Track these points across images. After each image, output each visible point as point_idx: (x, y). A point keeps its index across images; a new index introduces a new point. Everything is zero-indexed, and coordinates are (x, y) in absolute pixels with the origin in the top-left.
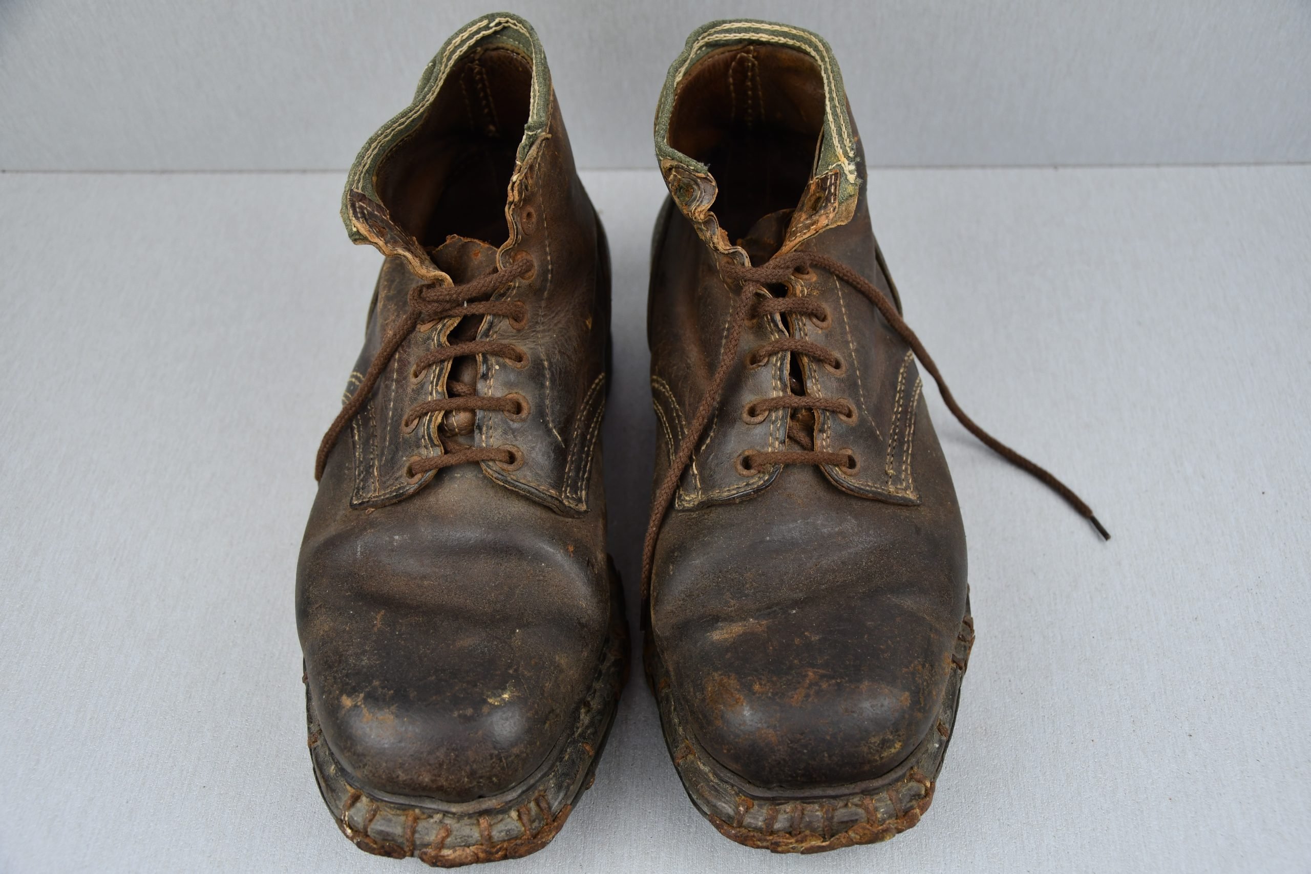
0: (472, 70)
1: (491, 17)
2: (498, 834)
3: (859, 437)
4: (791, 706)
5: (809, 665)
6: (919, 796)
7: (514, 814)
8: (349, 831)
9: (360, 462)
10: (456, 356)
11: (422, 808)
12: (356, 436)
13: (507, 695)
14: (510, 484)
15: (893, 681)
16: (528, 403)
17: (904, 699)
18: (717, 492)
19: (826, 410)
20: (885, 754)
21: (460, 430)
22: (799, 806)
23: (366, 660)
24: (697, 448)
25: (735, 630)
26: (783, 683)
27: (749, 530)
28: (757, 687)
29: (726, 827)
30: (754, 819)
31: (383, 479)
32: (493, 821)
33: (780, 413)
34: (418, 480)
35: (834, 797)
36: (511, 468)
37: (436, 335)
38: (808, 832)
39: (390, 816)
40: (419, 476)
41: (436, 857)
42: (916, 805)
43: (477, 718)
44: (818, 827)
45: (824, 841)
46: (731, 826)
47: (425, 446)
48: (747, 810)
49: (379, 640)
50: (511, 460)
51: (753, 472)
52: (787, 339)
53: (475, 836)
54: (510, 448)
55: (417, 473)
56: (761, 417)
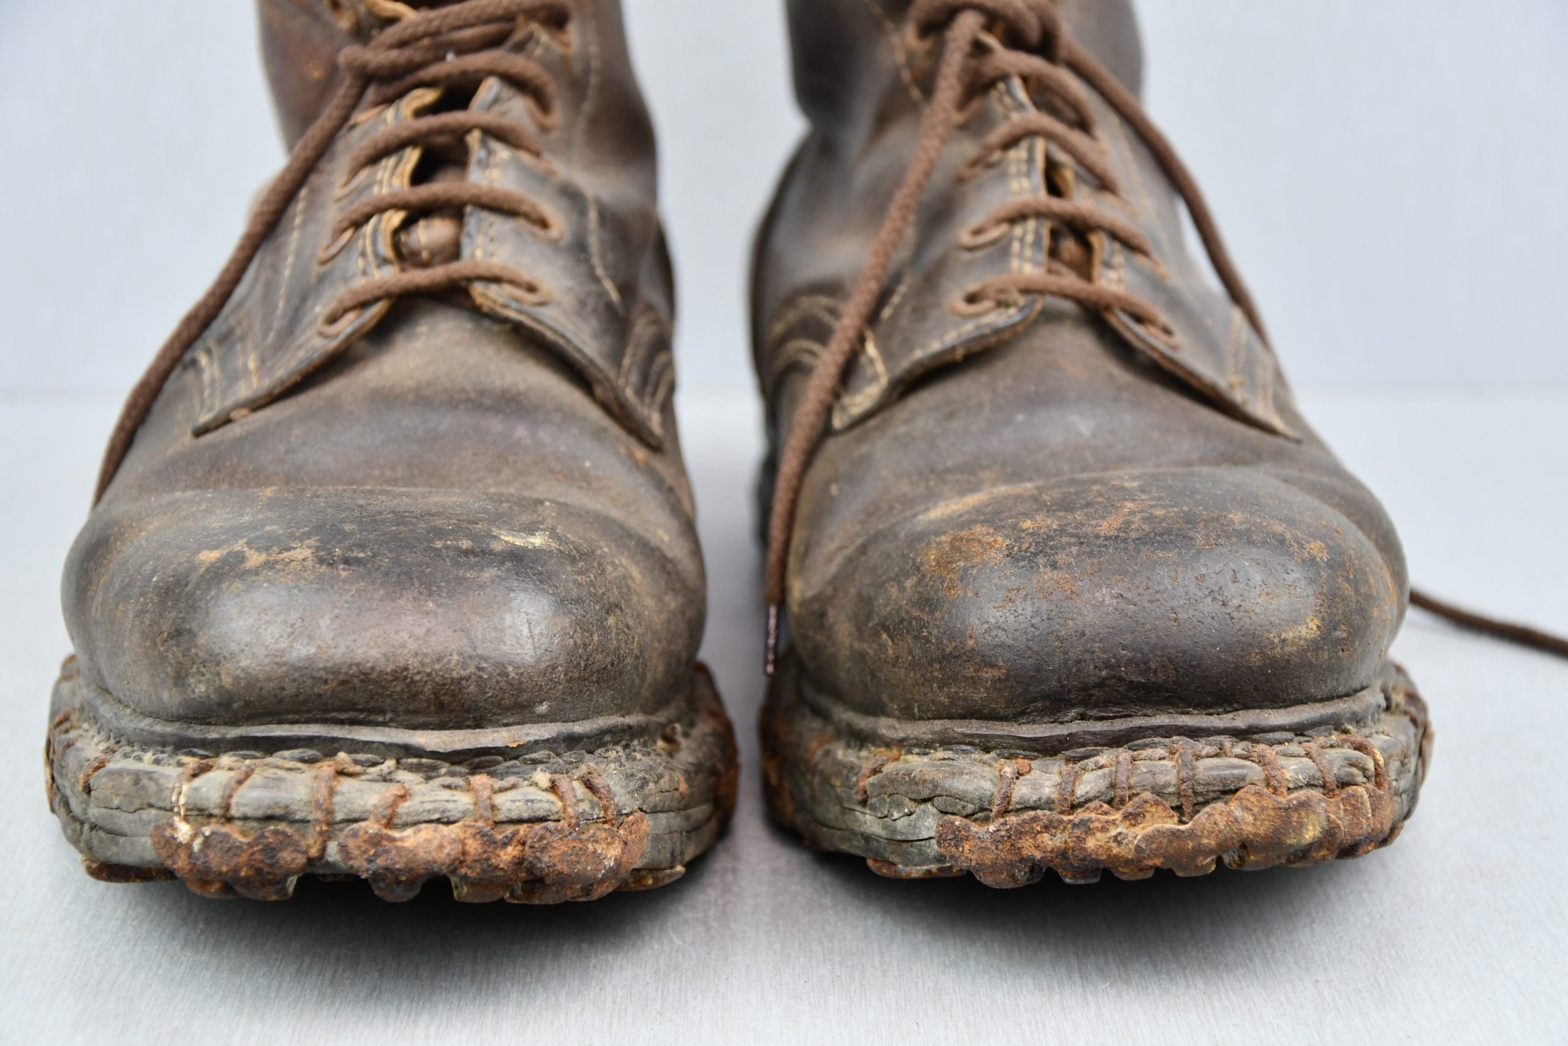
2: (510, 803)
3: (1174, 302)
4: (1097, 536)
5: (1125, 499)
6: (1364, 770)
7: (542, 777)
8: (183, 831)
9: (213, 381)
10: (431, 132)
11: (354, 747)
12: (203, 360)
13: (537, 541)
14: (528, 315)
15: (1290, 522)
16: (560, 223)
17: (1316, 548)
18: (919, 354)
19: (1114, 236)
20: (1289, 635)
21: (433, 254)
22: (1124, 754)
23: (246, 519)
24: (872, 318)
25: (972, 500)
26: (1079, 516)
27: (981, 406)
28: (1027, 524)
29: (975, 828)
30: (1035, 786)
31: (269, 365)
32: (498, 784)
33: (1031, 224)
34: (348, 324)
35: (1194, 733)
36: (530, 298)
37: (390, 114)
38: (1147, 795)
39: (281, 773)
40: (351, 316)
41: (376, 841)
42: (1360, 779)
43: (482, 554)
44: (1167, 785)
45: (1181, 822)
46: (987, 820)
47: (364, 273)
48: (1019, 775)
49: (271, 504)
50: (531, 289)
51: (987, 304)
52: (1034, 117)
53: (462, 801)
54: (526, 276)
55: (346, 311)
56: (994, 233)
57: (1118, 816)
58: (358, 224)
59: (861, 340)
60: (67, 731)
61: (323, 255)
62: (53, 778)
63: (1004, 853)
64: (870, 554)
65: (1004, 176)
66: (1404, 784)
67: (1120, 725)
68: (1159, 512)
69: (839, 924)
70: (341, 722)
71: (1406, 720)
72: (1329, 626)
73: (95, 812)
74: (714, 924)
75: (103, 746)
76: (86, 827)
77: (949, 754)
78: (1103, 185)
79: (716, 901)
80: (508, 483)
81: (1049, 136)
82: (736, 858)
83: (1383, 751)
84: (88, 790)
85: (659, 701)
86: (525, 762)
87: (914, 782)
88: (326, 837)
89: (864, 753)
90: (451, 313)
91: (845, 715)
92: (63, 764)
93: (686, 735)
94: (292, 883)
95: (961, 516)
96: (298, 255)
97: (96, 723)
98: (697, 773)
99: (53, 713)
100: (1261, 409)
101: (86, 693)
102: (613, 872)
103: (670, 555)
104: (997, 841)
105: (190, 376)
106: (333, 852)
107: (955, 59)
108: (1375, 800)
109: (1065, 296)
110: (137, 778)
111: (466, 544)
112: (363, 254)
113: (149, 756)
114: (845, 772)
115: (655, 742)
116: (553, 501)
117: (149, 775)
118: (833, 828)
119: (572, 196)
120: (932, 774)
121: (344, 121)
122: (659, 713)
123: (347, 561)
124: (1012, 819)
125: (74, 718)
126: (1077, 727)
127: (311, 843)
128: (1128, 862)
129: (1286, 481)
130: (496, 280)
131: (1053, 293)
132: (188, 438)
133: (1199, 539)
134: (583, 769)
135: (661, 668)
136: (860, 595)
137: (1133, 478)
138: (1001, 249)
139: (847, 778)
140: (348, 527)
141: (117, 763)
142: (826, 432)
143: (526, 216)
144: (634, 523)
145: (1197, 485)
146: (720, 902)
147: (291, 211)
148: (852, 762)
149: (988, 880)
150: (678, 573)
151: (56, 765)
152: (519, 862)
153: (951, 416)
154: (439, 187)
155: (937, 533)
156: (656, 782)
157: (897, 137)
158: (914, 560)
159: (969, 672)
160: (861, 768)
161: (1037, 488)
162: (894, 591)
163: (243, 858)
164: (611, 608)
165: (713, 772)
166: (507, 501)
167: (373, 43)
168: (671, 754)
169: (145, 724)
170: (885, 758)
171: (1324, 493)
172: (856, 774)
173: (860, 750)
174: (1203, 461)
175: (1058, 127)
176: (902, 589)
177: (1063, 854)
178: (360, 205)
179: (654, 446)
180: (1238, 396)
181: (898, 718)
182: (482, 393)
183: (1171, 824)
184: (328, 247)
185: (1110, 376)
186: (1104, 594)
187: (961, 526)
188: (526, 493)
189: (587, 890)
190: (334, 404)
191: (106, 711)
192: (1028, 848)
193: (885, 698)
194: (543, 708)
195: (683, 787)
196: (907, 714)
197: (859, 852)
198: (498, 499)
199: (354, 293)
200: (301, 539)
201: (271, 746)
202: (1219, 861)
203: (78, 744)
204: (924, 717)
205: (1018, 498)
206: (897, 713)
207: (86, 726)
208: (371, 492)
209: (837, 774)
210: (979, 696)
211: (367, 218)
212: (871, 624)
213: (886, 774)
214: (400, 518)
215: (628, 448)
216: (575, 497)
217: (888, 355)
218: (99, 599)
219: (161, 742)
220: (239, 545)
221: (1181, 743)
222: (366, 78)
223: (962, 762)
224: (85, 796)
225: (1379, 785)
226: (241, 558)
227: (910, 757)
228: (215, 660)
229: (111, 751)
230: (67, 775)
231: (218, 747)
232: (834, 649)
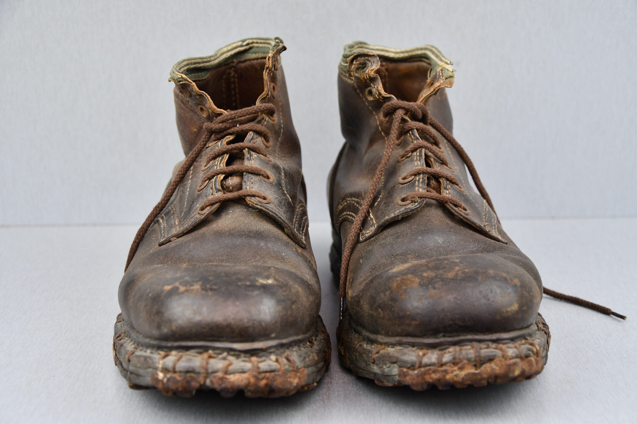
0: (230, 74)
1: (244, 41)
2: (264, 366)
3: (467, 200)
4: (448, 278)
5: (456, 266)
6: (533, 352)
7: (273, 357)
8: (161, 375)
9: (164, 228)
10: (232, 149)
11: (214, 349)
12: (161, 221)
13: (270, 281)
14: (264, 207)
15: (508, 273)
16: (273, 177)
17: (516, 281)
18: (387, 218)
19: (447, 179)
20: (509, 309)
21: (233, 188)
22: (457, 348)
23: (178, 275)
24: (371, 206)
25: (406, 265)
26: (441, 272)
27: (408, 234)
28: (425, 274)
29: (410, 372)
30: (430, 358)
31: (182, 223)
32: (260, 360)
33: (421, 176)
34: (207, 211)
35: (480, 341)
36: (264, 201)
37: (219, 143)
38: (465, 361)
39: (191, 357)
40: (208, 208)
41: (222, 379)
42: (532, 355)
43: (253, 286)
44: (471, 358)
45: (476, 370)
46: (414, 369)
47: (212, 194)
48: (424, 355)
49: (186, 270)
50: (265, 198)
51: (408, 202)
52: (422, 142)
53: (248, 366)
54: (263, 194)
55: (207, 206)
56: (410, 179)
57: (456, 368)
58: (210, 179)
59: (368, 213)
60: (120, 340)
61: (199, 188)
62: (116, 354)
63: (420, 380)
64: (374, 283)
65: (412, 160)
66: (544, 354)
67: (456, 339)
68: (467, 270)
69: (365, 400)
70: (210, 341)
71: (543, 332)
72: (521, 306)
73: (131, 368)
74: (326, 401)
75: (133, 346)
76: (129, 373)
77: (401, 348)
78: (443, 163)
79: (326, 393)
80: (259, 261)
81: (426, 148)
82: (331, 378)
83: (539, 345)
84: (129, 361)
85: (307, 330)
86: (268, 353)
87: (390, 357)
88: (206, 378)
89: (373, 346)
90: (239, 206)
91: (367, 334)
92: (120, 351)
93: (316, 340)
94: (194, 392)
95: (403, 271)
96: (191, 188)
97: (130, 338)
98: (320, 353)
99: (116, 334)
100: (494, 233)
101: (126, 328)
102: (296, 387)
103: (310, 283)
104: (418, 376)
105: (156, 225)
106: (208, 382)
107: (396, 125)
108: (537, 362)
109: (433, 199)
110: (146, 358)
111: (248, 283)
112: (212, 188)
113: (149, 351)
114: (367, 352)
115: (306, 343)
116: (274, 267)
117: (150, 357)
118: (363, 370)
119: (276, 168)
120: (396, 355)
121: (204, 146)
122: (307, 333)
123: (211, 289)
124: (423, 369)
125: (122, 335)
126: (442, 340)
127: (201, 379)
128: (459, 383)
129: (505, 258)
130: (254, 196)
131: (429, 198)
132: (157, 246)
133: (480, 278)
134: (286, 354)
135: (308, 320)
136: (371, 296)
137: (457, 258)
138: (412, 184)
139: (368, 355)
140: (211, 278)
141: (138, 353)
142: (357, 242)
143: (262, 175)
144: (298, 273)
145: (478, 261)
146: (327, 393)
147: (188, 174)
148: (369, 349)
149: (415, 388)
150: (313, 289)
151: (117, 351)
152: (267, 385)
153: (398, 237)
154: (235, 167)
155: (396, 277)
156: (309, 357)
157: (376, 147)
158: (389, 285)
159: (408, 322)
160: (372, 351)
161: (427, 262)
162: (382, 295)
163: (180, 385)
164: (293, 302)
165: (325, 352)
166: (260, 268)
167: (214, 121)
168: (311, 347)
169: (147, 340)
170: (380, 348)
171: (517, 262)
172: (371, 353)
173: (372, 345)
174: (477, 252)
175: (429, 145)
176: (385, 295)
177: (439, 380)
178: (211, 172)
179: (304, 247)
180: (487, 229)
181: (385, 336)
182: (250, 232)
183: (473, 371)
184: (200, 186)
185: (448, 223)
186: (450, 297)
187: (404, 275)
188: (265, 265)
189: (288, 393)
190: (203, 235)
191: (134, 335)
192: (428, 378)
193: (380, 329)
194: (273, 335)
195: (316, 358)
196: (387, 335)
197: (372, 378)
198: (256, 267)
199: (209, 201)
200: (197, 282)
201: (188, 348)
202: (488, 382)
203: (125, 345)
204: (392, 336)
205: (421, 265)
206: (384, 334)
207: (126, 339)
208: (217, 265)
209: (365, 353)
210: (411, 329)
211: (213, 177)
212: (375, 306)
213: (381, 354)
214: (227, 275)
215: (296, 249)
216: (280, 265)
217: (377, 218)
218: (132, 300)
219: (152, 347)
220: (177, 284)
221: (475, 344)
222: (211, 132)
223: (406, 350)
224: (128, 363)
225: (537, 356)
226: (177, 288)
227: (388, 349)
228: (170, 321)
229: (136, 348)
230: (121, 355)
231: (171, 349)
232: (362, 313)
